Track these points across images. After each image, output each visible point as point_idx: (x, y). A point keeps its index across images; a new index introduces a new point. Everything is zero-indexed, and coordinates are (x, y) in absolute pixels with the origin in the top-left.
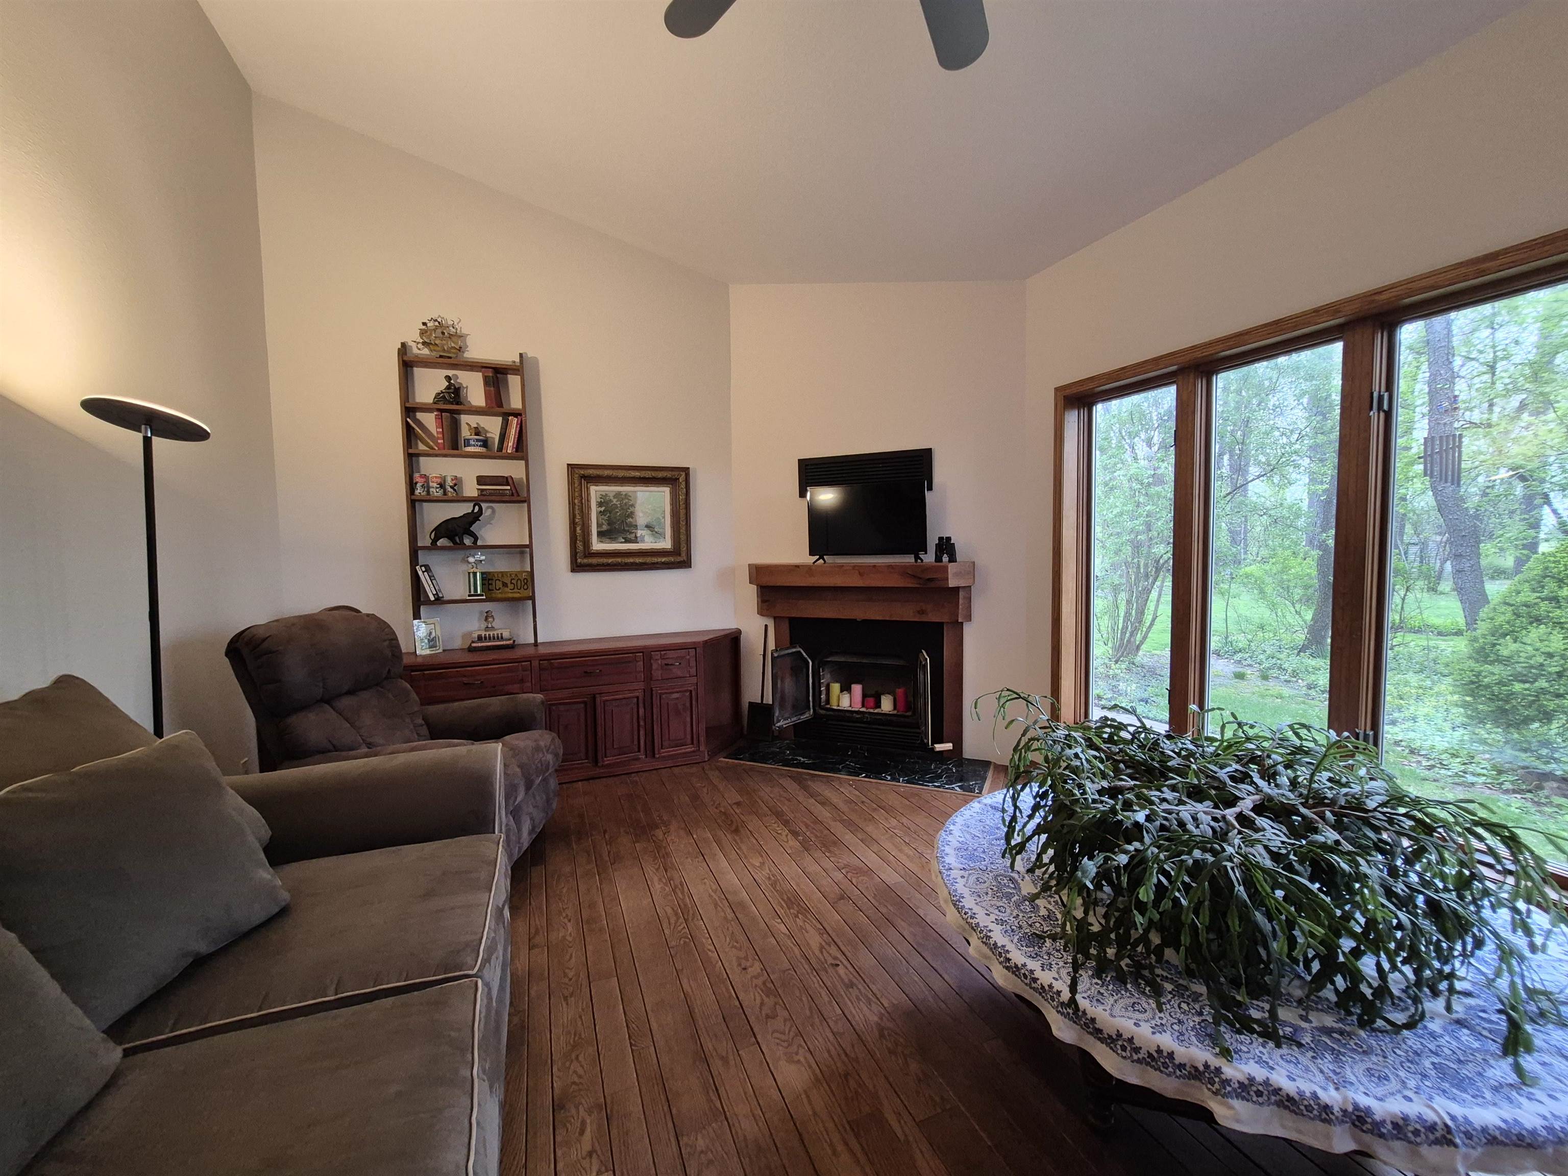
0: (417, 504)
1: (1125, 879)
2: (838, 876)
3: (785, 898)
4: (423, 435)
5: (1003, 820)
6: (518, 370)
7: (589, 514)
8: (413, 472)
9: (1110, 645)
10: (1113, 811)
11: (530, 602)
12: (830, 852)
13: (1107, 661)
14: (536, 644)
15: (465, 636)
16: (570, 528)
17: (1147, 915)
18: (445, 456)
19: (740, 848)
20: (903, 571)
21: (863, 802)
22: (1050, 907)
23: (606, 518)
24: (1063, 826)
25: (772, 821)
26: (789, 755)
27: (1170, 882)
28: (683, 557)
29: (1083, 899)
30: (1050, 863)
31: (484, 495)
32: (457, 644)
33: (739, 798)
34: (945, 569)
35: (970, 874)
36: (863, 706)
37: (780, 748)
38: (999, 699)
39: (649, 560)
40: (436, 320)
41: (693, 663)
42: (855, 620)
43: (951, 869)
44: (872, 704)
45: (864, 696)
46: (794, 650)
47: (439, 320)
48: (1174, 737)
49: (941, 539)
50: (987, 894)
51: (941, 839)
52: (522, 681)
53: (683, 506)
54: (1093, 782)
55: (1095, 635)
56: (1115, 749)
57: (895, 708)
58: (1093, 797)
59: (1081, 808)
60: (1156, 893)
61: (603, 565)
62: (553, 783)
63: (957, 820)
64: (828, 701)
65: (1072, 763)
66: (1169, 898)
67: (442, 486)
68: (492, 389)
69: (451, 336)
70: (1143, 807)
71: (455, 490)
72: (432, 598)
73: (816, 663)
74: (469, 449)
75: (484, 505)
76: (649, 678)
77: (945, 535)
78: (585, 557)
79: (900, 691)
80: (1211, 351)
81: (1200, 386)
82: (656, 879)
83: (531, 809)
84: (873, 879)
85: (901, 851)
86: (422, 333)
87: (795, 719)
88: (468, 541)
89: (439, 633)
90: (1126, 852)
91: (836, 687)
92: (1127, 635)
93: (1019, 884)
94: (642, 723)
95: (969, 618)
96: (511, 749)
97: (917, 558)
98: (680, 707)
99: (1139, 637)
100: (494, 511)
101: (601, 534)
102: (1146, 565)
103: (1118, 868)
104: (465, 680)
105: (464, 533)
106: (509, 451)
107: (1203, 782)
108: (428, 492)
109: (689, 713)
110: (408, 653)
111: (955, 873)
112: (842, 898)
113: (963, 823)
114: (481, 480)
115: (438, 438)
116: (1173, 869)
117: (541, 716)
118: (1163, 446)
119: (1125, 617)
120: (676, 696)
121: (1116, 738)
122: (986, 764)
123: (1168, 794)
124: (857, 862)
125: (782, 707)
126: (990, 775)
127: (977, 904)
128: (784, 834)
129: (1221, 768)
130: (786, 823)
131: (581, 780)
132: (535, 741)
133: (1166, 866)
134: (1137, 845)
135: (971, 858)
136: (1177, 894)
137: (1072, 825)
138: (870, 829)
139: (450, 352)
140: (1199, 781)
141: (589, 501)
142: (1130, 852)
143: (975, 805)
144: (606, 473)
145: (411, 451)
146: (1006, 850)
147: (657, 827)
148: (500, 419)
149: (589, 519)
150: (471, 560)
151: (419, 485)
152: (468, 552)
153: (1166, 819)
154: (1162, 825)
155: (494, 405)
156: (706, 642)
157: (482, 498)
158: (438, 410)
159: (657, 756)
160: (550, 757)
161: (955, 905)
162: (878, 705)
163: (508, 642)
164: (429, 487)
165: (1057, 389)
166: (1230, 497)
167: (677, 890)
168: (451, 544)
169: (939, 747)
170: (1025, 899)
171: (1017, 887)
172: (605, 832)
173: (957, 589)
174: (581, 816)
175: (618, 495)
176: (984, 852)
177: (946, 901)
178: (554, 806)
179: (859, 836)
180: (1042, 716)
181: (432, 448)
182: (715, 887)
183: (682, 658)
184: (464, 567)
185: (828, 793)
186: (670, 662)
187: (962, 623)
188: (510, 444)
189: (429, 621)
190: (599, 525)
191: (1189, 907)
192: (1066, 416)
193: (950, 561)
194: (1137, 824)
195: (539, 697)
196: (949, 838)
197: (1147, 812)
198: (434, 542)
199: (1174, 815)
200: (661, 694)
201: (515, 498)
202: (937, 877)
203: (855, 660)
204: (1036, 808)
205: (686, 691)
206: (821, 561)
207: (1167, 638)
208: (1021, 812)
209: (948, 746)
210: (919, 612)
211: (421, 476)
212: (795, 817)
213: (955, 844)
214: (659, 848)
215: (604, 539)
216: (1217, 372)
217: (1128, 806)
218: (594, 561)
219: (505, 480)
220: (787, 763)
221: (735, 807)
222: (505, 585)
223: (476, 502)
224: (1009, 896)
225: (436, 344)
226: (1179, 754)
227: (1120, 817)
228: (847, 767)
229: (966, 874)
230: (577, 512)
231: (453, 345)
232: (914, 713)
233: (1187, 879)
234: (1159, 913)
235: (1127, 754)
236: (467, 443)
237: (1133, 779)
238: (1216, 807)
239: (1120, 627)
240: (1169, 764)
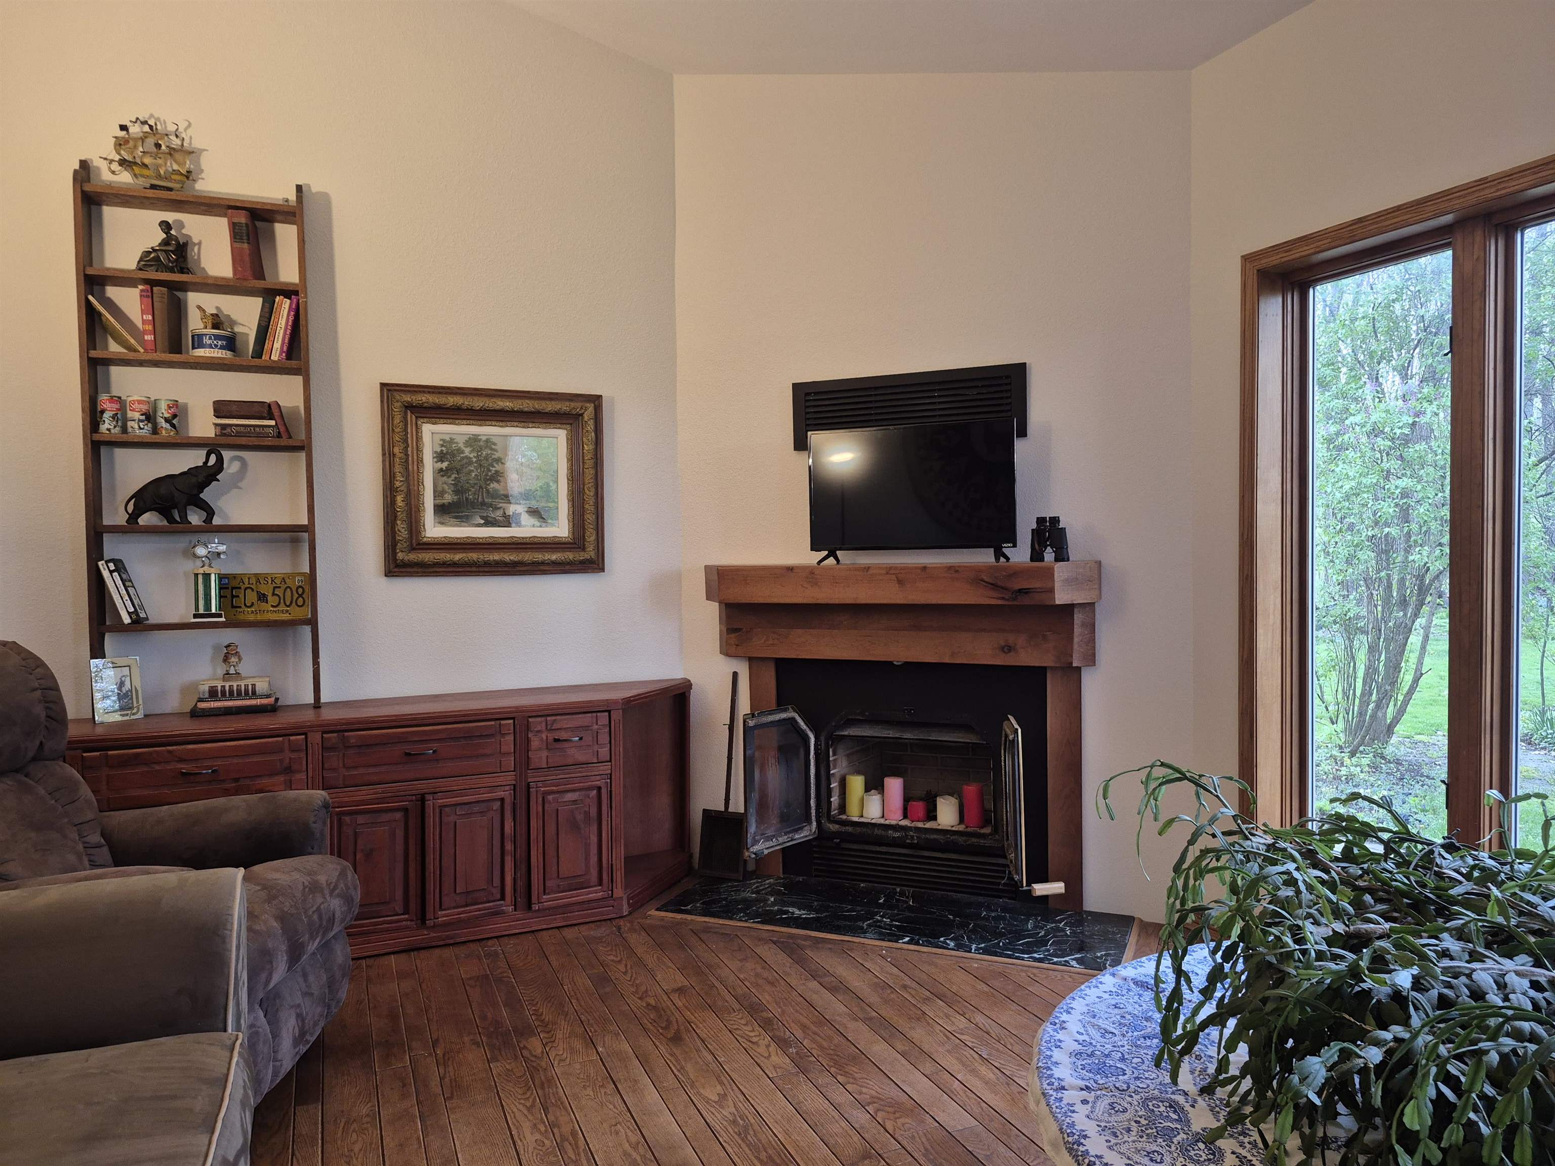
0: (104, 450)
1: (1377, 1091)
2: (861, 1117)
3: (763, 1156)
4: (118, 326)
5: (1157, 999)
6: (293, 214)
7: (419, 472)
8: (96, 392)
9: (1341, 725)
10: (1355, 973)
11: (307, 629)
12: (846, 1074)
13: (1336, 752)
14: (317, 704)
15: (186, 690)
16: (385, 497)
17: (1421, 1149)
18: (156, 364)
19: (682, 1069)
20: (976, 576)
21: (905, 987)
22: (1244, 1153)
23: (450, 481)
24: (1265, 1001)
25: (740, 1021)
26: (774, 904)
27: (1459, 1096)
28: (590, 553)
29: (1302, 1136)
30: (1243, 1076)
31: (225, 435)
32: (173, 703)
33: (681, 981)
34: (1049, 573)
35: (1097, 1097)
36: (905, 816)
37: (758, 892)
38: (1146, 783)
39: (528, 556)
40: (145, 123)
41: (604, 738)
42: (891, 663)
43: (1063, 1088)
44: (921, 813)
45: (907, 799)
46: (784, 715)
47: (151, 122)
48: (1459, 849)
49: (1041, 521)
50: (1129, 1130)
51: (1046, 1038)
52: (288, 770)
53: (590, 463)
54: (1316, 923)
55: (1316, 709)
56: (1355, 870)
57: (961, 820)
58: (1317, 947)
59: (1297, 968)
60: (1435, 1115)
61: (444, 564)
62: (341, 953)
63: (1074, 1004)
64: (843, 808)
65: (1280, 893)
66: (1458, 1123)
67: (150, 417)
68: (246, 246)
69: (172, 152)
70: (1406, 965)
71: (173, 426)
72: (127, 620)
73: (822, 738)
74: (200, 352)
75: (227, 455)
76: (524, 762)
77: (1048, 514)
78: (412, 549)
79: (971, 790)
80: (1513, 186)
81: (1494, 250)
82: (527, 1127)
83: (299, 1000)
84: (922, 1121)
85: (974, 1072)
86: (120, 144)
87: (784, 838)
88: (195, 518)
89: (137, 683)
90: (1377, 1043)
91: (857, 783)
92: (1372, 706)
93: (1186, 1113)
94: (509, 846)
95: (1091, 659)
96: (265, 888)
97: (999, 554)
98: (580, 817)
99: (1391, 711)
100: (244, 464)
101: (442, 510)
102: (1402, 581)
103: (1364, 1071)
104: (185, 767)
105: (190, 503)
106: (275, 357)
107: (1513, 922)
108: (124, 430)
109: (594, 828)
110: (78, 721)
111: (1070, 1096)
112: (866, 1156)
113: (1085, 1009)
114: (221, 409)
115: (145, 332)
116: (1464, 1074)
117: (322, 828)
118: (1431, 377)
119: (1366, 674)
120: (570, 796)
121: (1356, 851)
122: (1126, 921)
123: (1449, 942)
124: (891, 1092)
125: (762, 818)
126: (1132, 940)
127: (1110, 1148)
128: (763, 1043)
129: (1545, 899)
130: (767, 1024)
131: (394, 953)
132: (309, 874)
133: (1449, 1067)
134: (1397, 1030)
135: (1100, 1069)
136: (1472, 1115)
137: (1282, 998)
138: (918, 1033)
139: (171, 180)
140: (1507, 919)
141: (419, 450)
142: (1386, 1042)
143: (1107, 980)
144: (452, 400)
145: (93, 354)
146: (1162, 1052)
147: (532, 1033)
148: (259, 301)
149: (420, 482)
150: (201, 551)
151: (107, 415)
152: (194, 538)
153: (1449, 986)
154: (1441, 996)
155: (248, 273)
156: (628, 701)
157: (224, 440)
158: (146, 281)
159: (535, 907)
160: (335, 904)
161: (1070, 1150)
162: (931, 815)
163: (265, 701)
164: (125, 420)
165: (1246, 259)
166: (1543, 465)
167: (566, 1144)
168: (165, 523)
169: (1040, 889)
170: (1197, 1139)
171: (1184, 1119)
172: (435, 1043)
173: (1069, 609)
174: (393, 1016)
175: (473, 440)
176: (1123, 1059)
177: (1054, 1145)
178: (343, 994)
179: (900, 1047)
180: (1224, 810)
181: (136, 351)
182: (635, 1137)
183: (587, 728)
184: (191, 566)
185: (841, 969)
186: (563, 735)
187: (1079, 669)
188: (277, 345)
189: (121, 661)
190: (438, 494)
191: (1494, 1136)
192: (1262, 305)
193: (1057, 560)
194: (1398, 996)
195: (320, 795)
196: (1060, 1036)
197: (1415, 970)
198: (133, 517)
199: (1463, 979)
200: (545, 794)
201: (284, 442)
202: (1038, 1103)
203: (891, 733)
204: (1216, 975)
205: (590, 788)
206: (831, 561)
207: (1441, 714)
208: (1189, 981)
209: (1057, 888)
210: (1002, 649)
211: (112, 399)
212: (783, 1012)
213: (1070, 1045)
214: (533, 1070)
215: (447, 518)
216: (1524, 225)
217: (1380, 964)
218: (427, 557)
219: (268, 410)
220: (769, 918)
221: (675, 997)
222: (262, 597)
223: (212, 447)
224: (1168, 1135)
225: (145, 166)
226: (1468, 877)
227: (1368, 984)
228: (877, 925)
229: (1090, 1097)
230: (398, 468)
231: (176, 167)
232: (996, 830)
233: (1489, 1090)
234: (1440, 1148)
235: (1377, 879)
236: (198, 341)
237: (1387, 919)
238: (1538, 964)
239: (1358, 692)
240: (1451, 892)
